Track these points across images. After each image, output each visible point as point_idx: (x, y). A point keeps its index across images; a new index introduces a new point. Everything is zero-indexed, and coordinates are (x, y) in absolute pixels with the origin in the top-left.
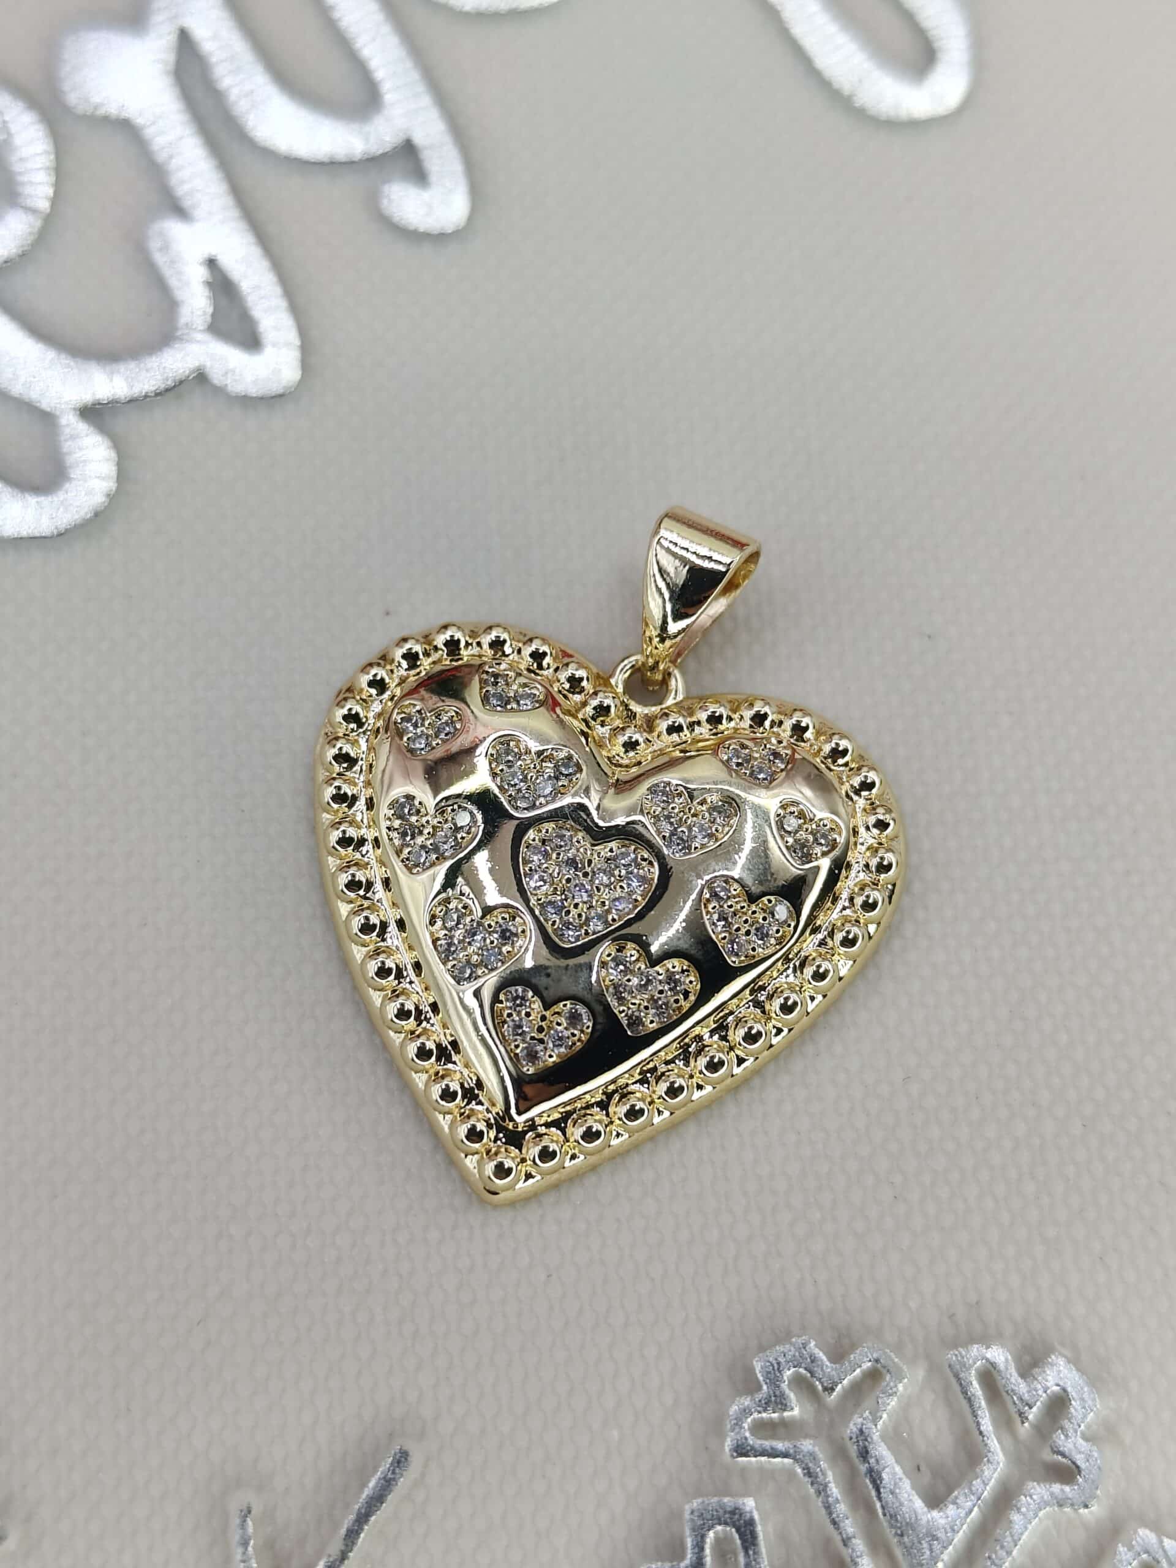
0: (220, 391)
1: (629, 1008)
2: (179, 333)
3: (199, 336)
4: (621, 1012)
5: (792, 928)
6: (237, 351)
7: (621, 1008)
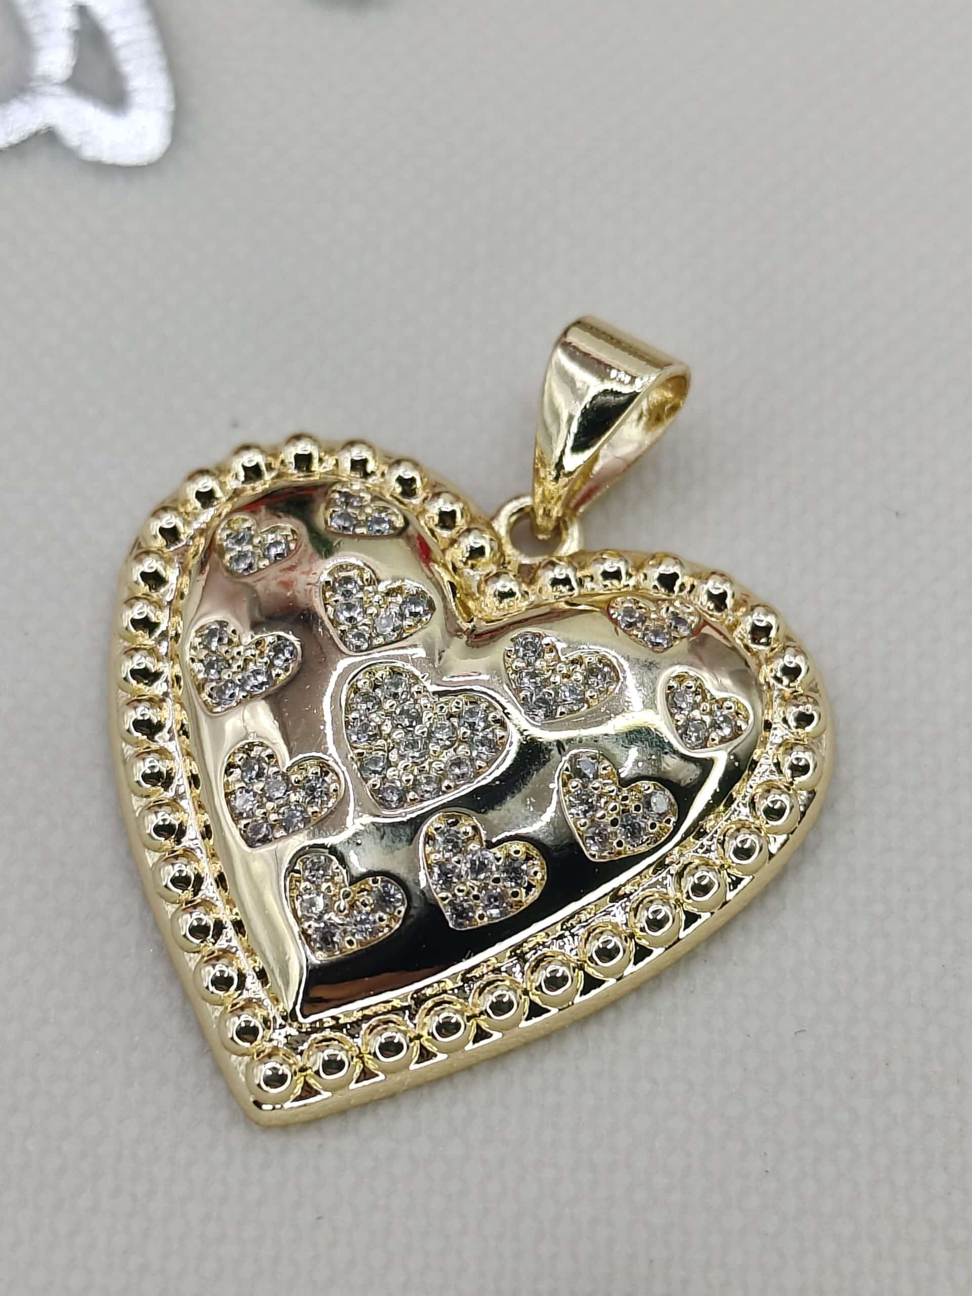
0: (70, 154)
1: (454, 895)
2: (32, 84)
3: (58, 90)
4: (443, 899)
5: (671, 825)
6: (98, 111)
7: (444, 895)
